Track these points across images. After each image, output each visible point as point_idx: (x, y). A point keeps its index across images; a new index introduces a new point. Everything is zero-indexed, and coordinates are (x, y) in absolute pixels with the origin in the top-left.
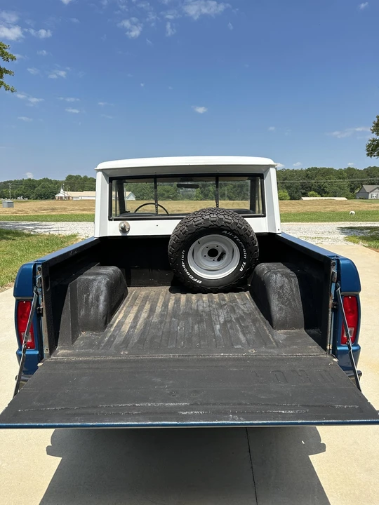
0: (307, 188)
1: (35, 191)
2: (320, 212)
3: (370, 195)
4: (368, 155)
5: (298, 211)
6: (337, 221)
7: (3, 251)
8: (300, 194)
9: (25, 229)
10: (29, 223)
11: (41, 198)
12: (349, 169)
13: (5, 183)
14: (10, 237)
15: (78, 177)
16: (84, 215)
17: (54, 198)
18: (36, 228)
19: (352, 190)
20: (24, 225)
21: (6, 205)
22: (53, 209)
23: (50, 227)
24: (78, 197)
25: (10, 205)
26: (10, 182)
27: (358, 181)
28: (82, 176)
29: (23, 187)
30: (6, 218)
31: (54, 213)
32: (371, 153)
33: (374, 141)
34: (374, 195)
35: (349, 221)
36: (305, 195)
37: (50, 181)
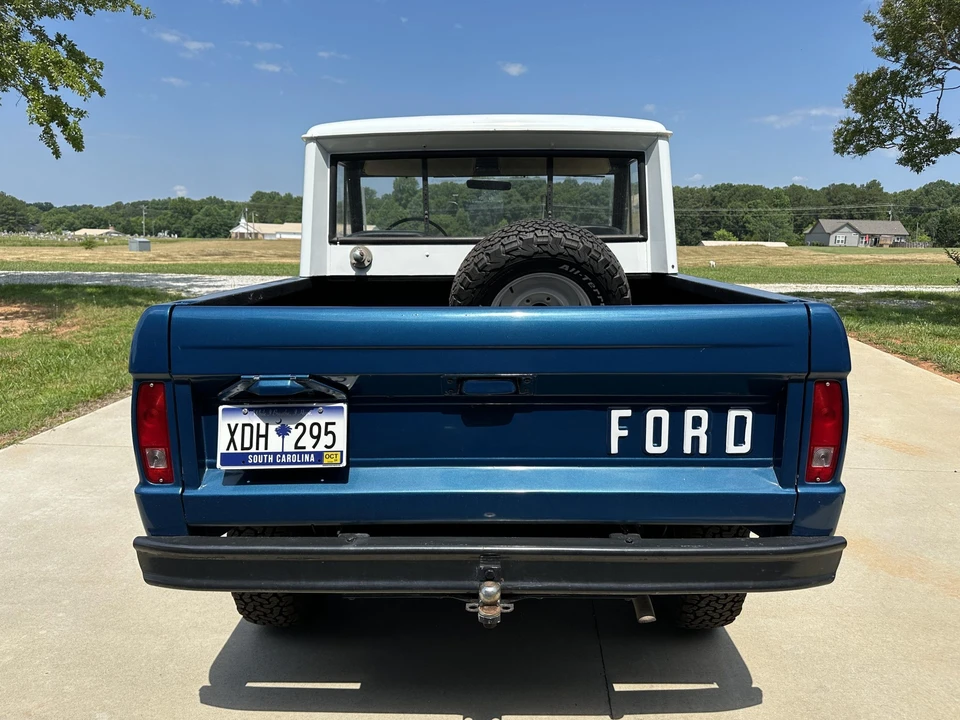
0: (712, 223)
1: (192, 221)
2: (738, 266)
3: (832, 238)
4: (836, 151)
5: (696, 265)
6: (771, 282)
7: (126, 326)
8: (699, 235)
9: (169, 287)
10: (178, 276)
11: (204, 236)
12: (794, 188)
13: (133, 204)
14: (139, 300)
15: (273, 196)
16: (284, 264)
17: (227, 235)
18: (192, 286)
19: (799, 229)
20: (169, 280)
21: (135, 246)
22: (226, 254)
23: (219, 284)
24: (275, 235)
25: (144, 247)
26: (145, 203)
27: (810, 212)
28: (283, 194)
29: (170, 212)
30: (134, 268)
31: (226, 261)
32: (843, 147)
33: (848, 123)
34: (841, 237)
35: (794, 282)
36: (709, 236)
37: (220, 202)
